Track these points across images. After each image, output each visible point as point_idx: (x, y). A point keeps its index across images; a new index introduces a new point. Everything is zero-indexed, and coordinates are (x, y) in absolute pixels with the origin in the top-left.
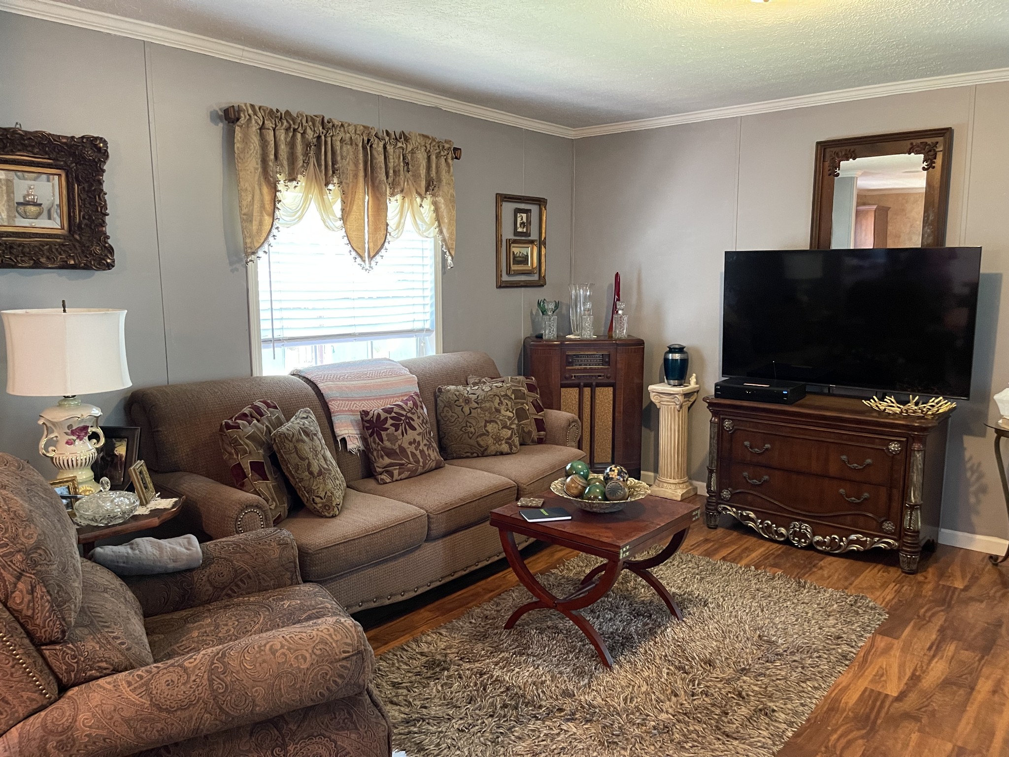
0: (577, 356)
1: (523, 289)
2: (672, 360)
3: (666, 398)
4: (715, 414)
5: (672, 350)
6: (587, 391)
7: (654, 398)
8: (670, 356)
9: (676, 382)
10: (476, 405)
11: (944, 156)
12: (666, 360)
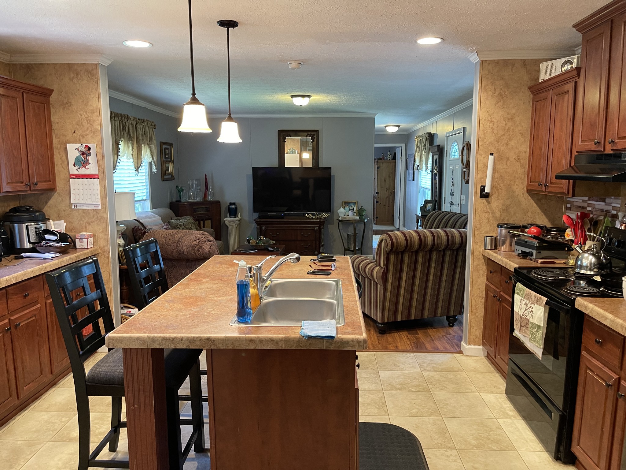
0: (197, 208)
1: (168, 181)
2: (232, 208)
3: (232, 223)
4: (258, 225)
5: (231, 204)
6: (202, 222)
7: (227, 223)
8: (231, 206)
9: (234, 216)
10: (184, 227)
11: (317, 138)
12: (229, 208)
